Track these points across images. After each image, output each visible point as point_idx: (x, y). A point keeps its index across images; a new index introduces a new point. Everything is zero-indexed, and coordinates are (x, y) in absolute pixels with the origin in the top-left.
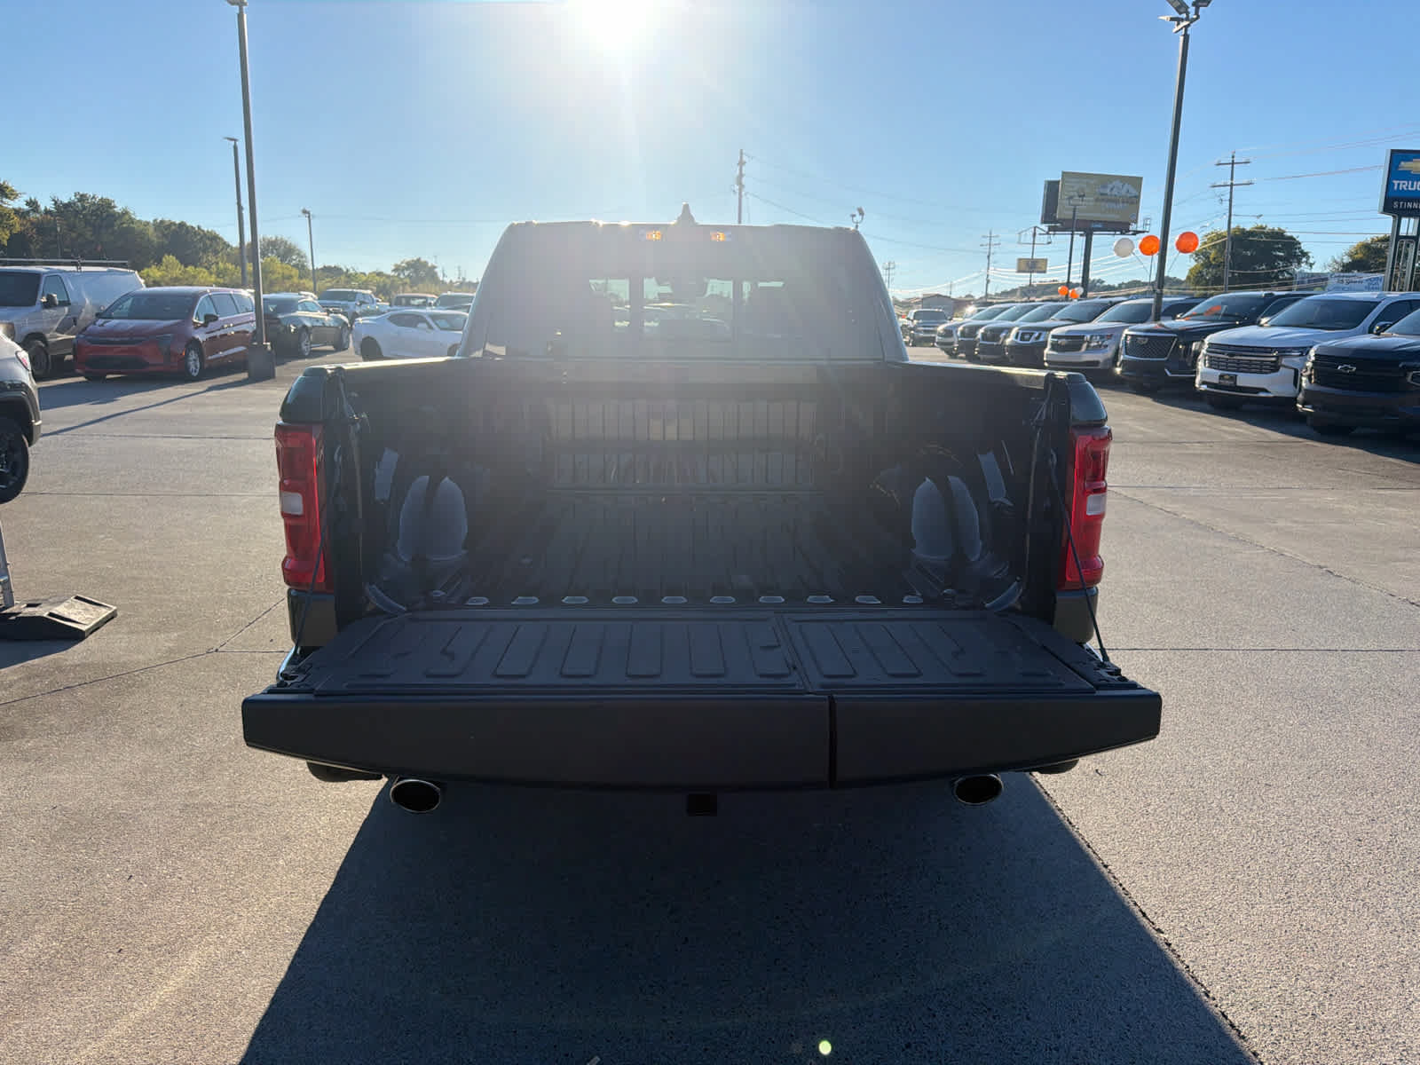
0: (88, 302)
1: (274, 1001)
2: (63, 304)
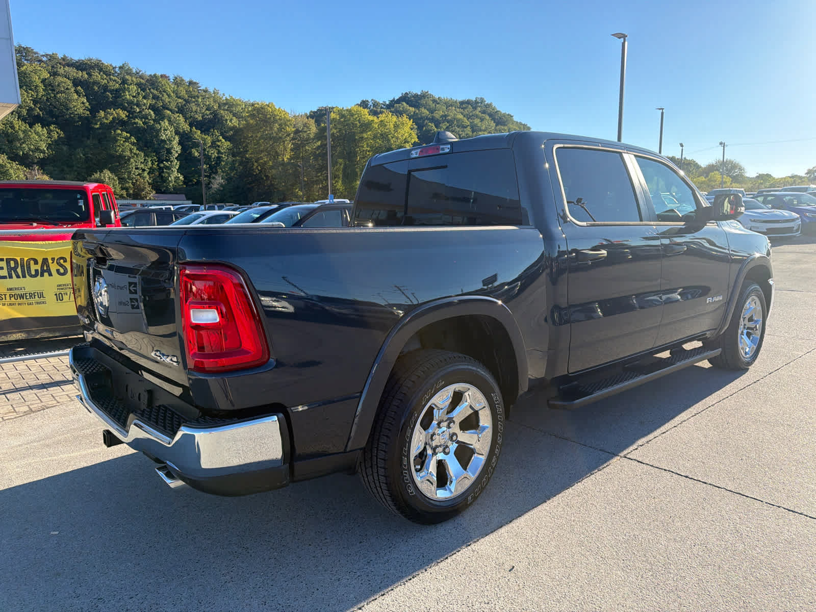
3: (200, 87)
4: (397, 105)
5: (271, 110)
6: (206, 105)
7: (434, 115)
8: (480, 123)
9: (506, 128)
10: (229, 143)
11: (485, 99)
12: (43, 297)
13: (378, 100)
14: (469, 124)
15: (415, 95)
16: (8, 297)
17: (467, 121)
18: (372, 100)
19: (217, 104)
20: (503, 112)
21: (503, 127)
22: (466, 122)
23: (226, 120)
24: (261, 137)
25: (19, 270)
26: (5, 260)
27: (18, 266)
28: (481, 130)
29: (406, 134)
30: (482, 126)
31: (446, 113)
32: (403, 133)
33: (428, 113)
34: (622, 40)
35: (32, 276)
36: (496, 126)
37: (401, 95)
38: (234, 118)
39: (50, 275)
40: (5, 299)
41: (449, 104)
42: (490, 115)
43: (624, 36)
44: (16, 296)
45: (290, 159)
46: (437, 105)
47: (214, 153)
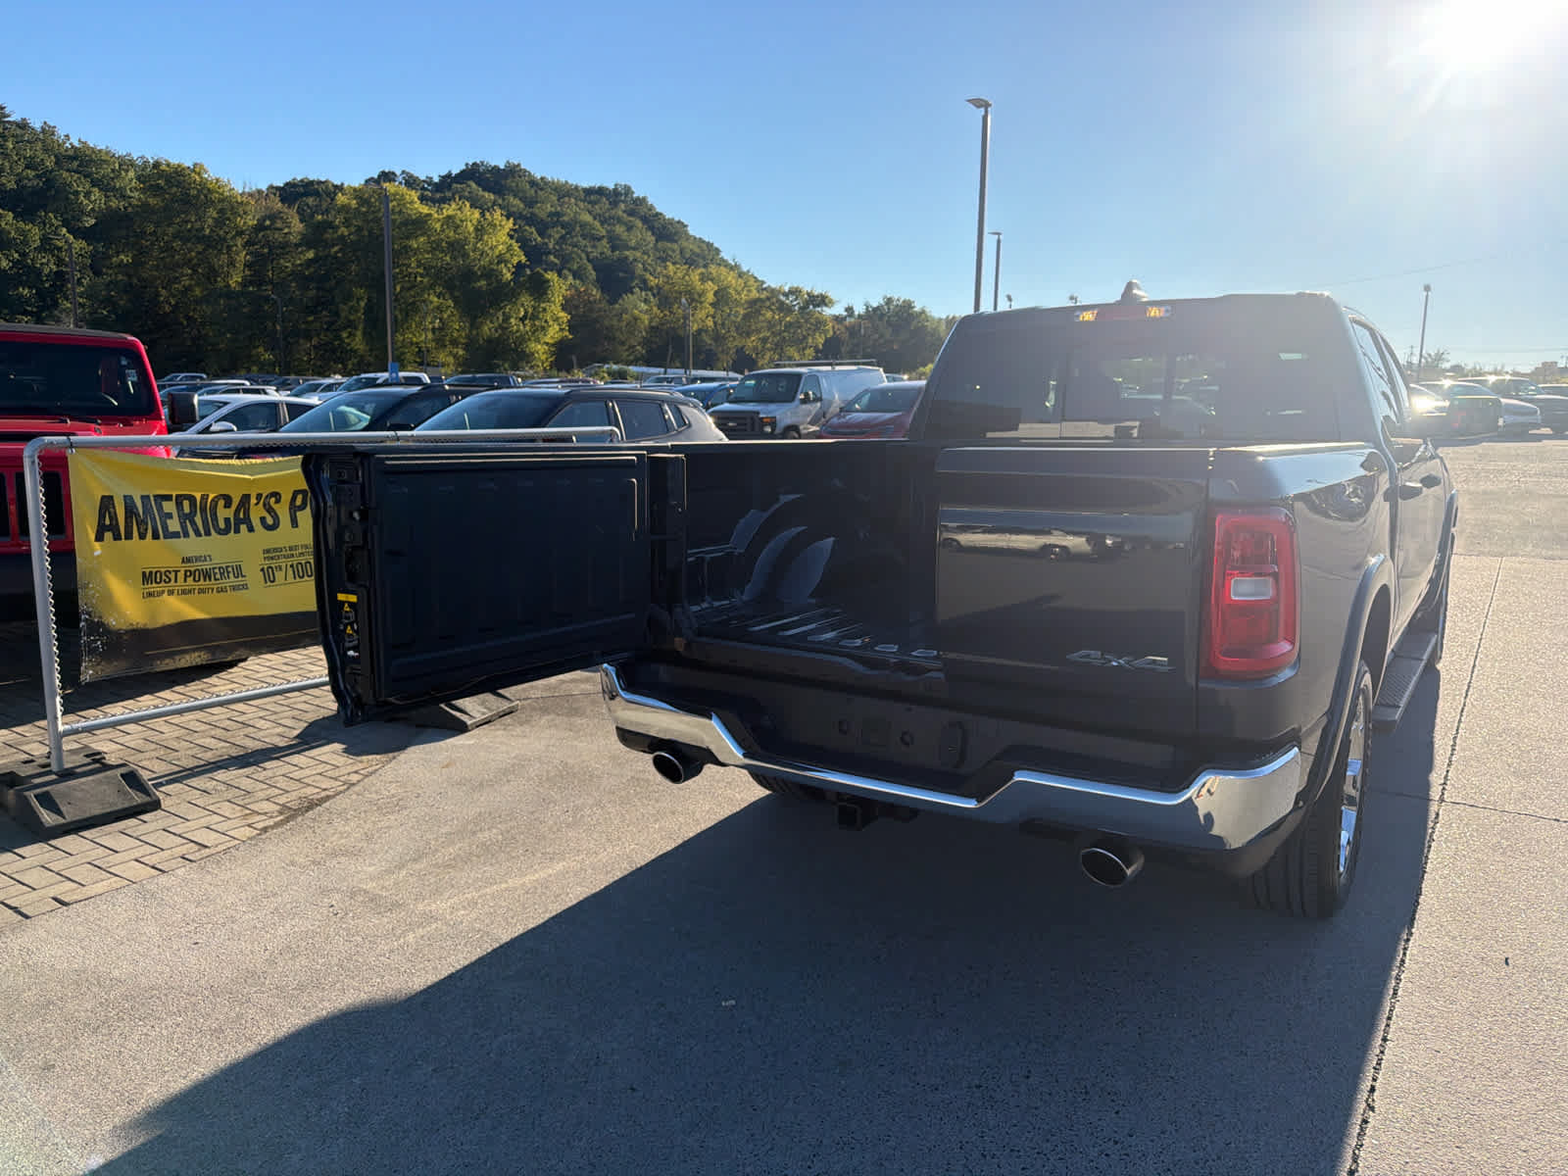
0: (837, 396)
1: (580, 903)
2: (820, 399)
3: (9, 116)
4: (459, 186)
5: (198, 179)
6: (25, 158)
7: (536, 211)
8: (626, 233)
9: (675, 246)
10: (84, 244)
11: (633, 189)
12: (243, 576)
13: (416, 174)
14: (604, 233)
15: (493, 168)
16: (181, 575)
17: (601, 229)
18: (403, 172)
19: (52, 157)
20: (668, 216)
21: (669, 245)
22: (598, 230)
23: (77, 193)
24: (175, 236)
25: (198, 519)
26: (174, 498)
27: (196, 511)
28: (628, 248)
29: (501, 247)
30: (631, 240)
31: (559, 209)
32: (494, 243)
33: (522, 206)
34: (983, 110)
35: (221, 532)
36: (657, 241)
37: (464, 167)
38: (96, 189)
39: (251, 529)
40: (176, 581)
41: (564, 192)
42: (645, 220)
43: (986, 105)
44: (197, 573)
45: (244, 284)
46: (540, 192)
47: (48, 265)
